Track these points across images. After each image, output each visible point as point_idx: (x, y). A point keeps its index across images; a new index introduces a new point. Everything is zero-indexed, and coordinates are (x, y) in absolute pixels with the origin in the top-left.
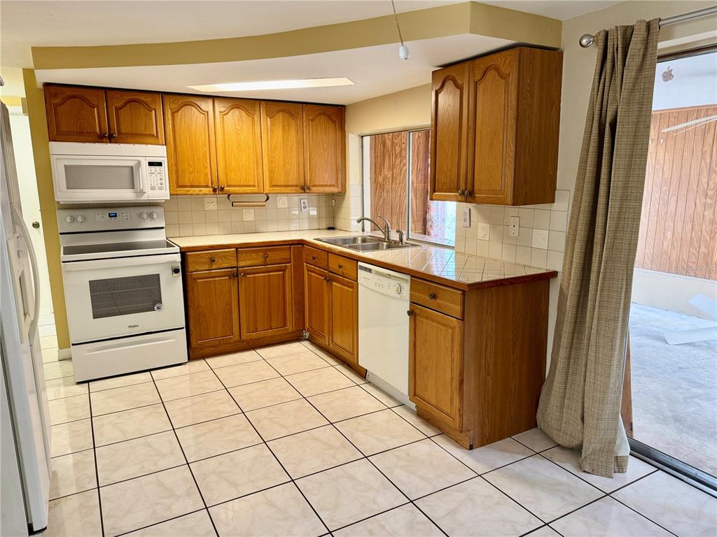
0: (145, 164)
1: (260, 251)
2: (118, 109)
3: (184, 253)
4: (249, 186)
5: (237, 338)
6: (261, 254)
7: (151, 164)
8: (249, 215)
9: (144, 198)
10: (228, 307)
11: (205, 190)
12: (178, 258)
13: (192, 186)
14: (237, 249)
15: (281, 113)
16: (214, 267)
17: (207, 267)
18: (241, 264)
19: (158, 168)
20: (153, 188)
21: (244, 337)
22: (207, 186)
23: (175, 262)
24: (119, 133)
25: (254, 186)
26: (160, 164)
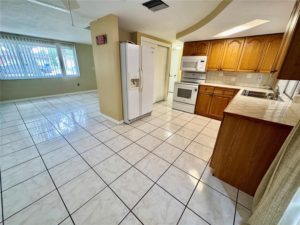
0: (200, 61)
1: (222, 90)
2: (198, 47)
3: (199, 86)
4: (231, 69)
5: (207, 113)
6: (222, 91)
7: (201, 61)
8: (233, 79)
9: (198, 71)
10: (207, 104)
11: (215, 69)
12: (197, 87)
13: (212, 68)
14: (215, 88)
15: (254, 41)
16: (206, 92)
17: (204, 91)
18: (214, 93)
19: (203, 62)
20: (200, 68)
21: (209, 114)
22: (216, 68)
23: (196, 88)
24: (197, 53)
25: (233, 69)
26: (204, 61)
